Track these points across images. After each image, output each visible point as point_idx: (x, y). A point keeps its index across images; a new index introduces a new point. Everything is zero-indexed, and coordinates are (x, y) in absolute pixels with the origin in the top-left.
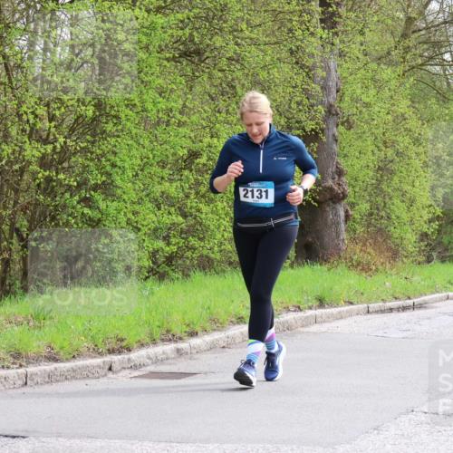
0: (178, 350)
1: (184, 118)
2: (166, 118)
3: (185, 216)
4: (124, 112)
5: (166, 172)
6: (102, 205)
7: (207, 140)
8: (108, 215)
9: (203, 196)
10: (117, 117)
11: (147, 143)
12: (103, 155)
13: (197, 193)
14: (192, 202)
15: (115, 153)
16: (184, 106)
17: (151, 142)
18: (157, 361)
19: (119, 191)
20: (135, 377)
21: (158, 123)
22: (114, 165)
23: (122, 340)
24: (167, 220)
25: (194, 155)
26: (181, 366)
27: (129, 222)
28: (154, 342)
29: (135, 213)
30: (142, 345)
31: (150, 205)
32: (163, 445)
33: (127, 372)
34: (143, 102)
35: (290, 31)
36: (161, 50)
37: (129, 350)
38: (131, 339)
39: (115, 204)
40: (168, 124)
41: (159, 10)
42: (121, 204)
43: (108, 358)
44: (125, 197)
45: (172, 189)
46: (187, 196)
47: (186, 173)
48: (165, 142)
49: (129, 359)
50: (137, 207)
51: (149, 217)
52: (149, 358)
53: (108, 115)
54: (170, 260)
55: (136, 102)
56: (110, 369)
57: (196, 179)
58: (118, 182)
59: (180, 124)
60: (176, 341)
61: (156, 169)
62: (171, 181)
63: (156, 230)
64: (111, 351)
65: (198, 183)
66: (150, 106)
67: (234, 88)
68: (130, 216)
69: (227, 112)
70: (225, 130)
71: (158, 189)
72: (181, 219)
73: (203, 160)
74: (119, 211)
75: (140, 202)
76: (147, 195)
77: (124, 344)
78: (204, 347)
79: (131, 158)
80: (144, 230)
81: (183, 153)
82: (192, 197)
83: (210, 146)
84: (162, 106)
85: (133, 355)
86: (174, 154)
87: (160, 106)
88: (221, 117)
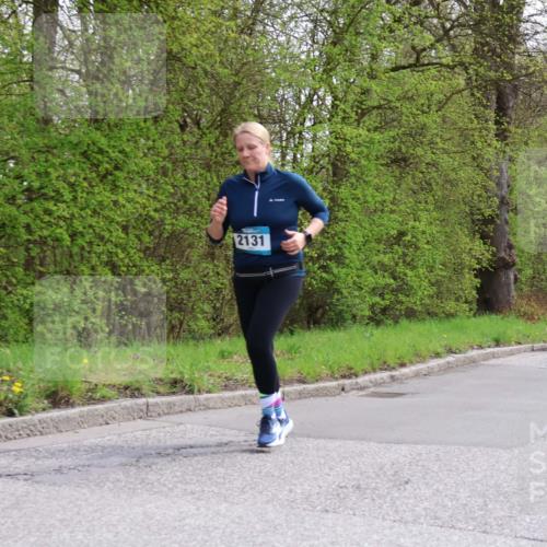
0: (392, 377)
1: (394, 208)
2: (380, 207)
3: (395, 279)
4: (351, 203)
5: (382, 247)
6: (335, 271)
7: (411, 223)
8: (340, 278)
9: (409, 264)
10: (346, 207)
11: (367, 226)
12: (336, 235)
13: (404, 262)
14: (401, 269)
15: (344, 233)
16: (394, 198)
17: (371, 225)
18: (377, 384)
19: (347, 261)
20: (362, 396)
21: (375, 211)
22: (344, 242)
23: (351, 369)
24: (382, 282)
25: (402, 234)
26: (395, 388)
27: (354, 283)
28: (374, 370)
29: (359, 277)
30: (366, 373)
31: (369, 271)
32: (384, 445)
33: (354, 392)
34: (365, 196)
35: (473, 143)
36: (377, 159)
37: (356, 376)
38: (358, 368)
39: (344, 270)
40: (382, 211)
41: (376, 129)
42: (349, 271)
43: (341, 382)
44: (352, 265)
45: (386, 259)
46: (397, 264)
47: (396, 247)
48: (382, 225)
49: (357, 383)
50: (360, 273)
51: (370, 280)
52: (371, 382)
53: (339, 206)
54: (384, 310)
55: (360, 196)
56: (343, 389)
57: (403, 253)
58: (347, 254)
59: (392, 212)
60: (390, 371)
61: (373, 244)
62: (385, 253)
63: (374, 289)
64: (344, 377)
65: (405, 255)
66: (370, 199)
67: (430, 185)
68: (355, 278)
69: (426, 202)
70: (424, 216)
71: (375, 259)
72: (392, 281)
73: (408, 238)
74: (347, 275)
75: (363, 268)
76: (368, 264)
77: (353, 371)
78: (411, 375)
79: (356, 237)
80: (366, 289)
81: (393, 232)
82: (400, 264)
83: (413, 227)
84: (379, 199)
85: (359, 380)
86: (387, 234)
87: (377, 199)
88: (422, 206)
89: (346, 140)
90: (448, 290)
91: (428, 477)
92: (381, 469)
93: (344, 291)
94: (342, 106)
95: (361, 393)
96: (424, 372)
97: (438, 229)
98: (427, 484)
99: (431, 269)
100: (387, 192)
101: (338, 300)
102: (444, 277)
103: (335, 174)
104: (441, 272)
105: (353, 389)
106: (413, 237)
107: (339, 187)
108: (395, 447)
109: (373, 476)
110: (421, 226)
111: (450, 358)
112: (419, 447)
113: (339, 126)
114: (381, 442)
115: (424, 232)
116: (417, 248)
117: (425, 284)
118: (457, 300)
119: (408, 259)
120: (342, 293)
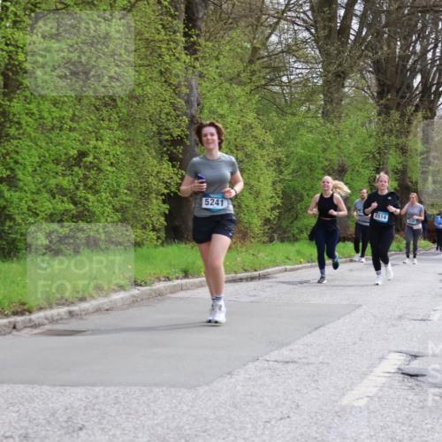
0: (70, 313)
1: (75, 125)
2: (58, 124)
3: (75, 203)
4: (25, 119)
5: (60, 168)
6: (7, 194)
7: (93, 142)
8: (12, 203)
9: (90, 188)
10: (19, 123)
11: (44, 144)
12: (7, 154)
13: (85, 185)
14: (81, 193)
15: (17, 153)
16: (74, 115)
17: (47, 143)
18: (52, 321)
19: (21, 184)
20: (35, 334)
21: (52, 129)
22: (16, 162)
23: (24, 304)
24: (61, 207)
25: (82, 154)
26: (73, 325)
27: (29, 209)
28: (51, 307)
29: (34, 201)
30: (41, 309)
31: (46, 195)
32: (58, 388)
33: (28, 330)
34: (40, 111)
35: (160, 56)
37: (30, 312)
39: (17, 194)
40: (61, 129)
42: (23, 194)
43: (13, 319)
44: (26, 188)
45: (65, 182)
46: (77, 188)
47: (76, 169)
48: (59, 144)
49: (30, 320)
50: (36, 197)
51: (47, 204)
52: (47, 319)
53: (11, 121)
55: (35, 111)
56: (14, 327)
57: (84, 174)
58: (20, 175)
59: (71, 129)
60: (68, 305)
61: (51, 166)
62: (64, 175)
63: (51, 215)
64: (15, 313)
65: (86, 177)
66: (46, 115)
67: (114, 100)
68: (30, 203)
69: (110, 120)
70: (107, 135)
71: (53, 182)
72: (72, 206)
73: (90, 159)
74: (21, 200)
75: (38, 192)
76: (44, 187)
77: (26, 307)
78: (91, 310)
79: (30, 157)
80: (42, 215)
81: (73, 153)
82: (81, 188)
83: (95, 147)
84: (56, 114)
85: (33, 317)
86: (66, 154)
87: (54, 114)
88: (104, 124)
89: (18, 47)
90: (135, 217)
91: (105, 422)
92: (53, 415)
93: (18, 219)
94: (12, 8)
95: (36, 331)
96: (107, 308)
97: (123, 149)
98: (103, 429)
99: (115, 194)
100: (65, 107)
101: (10, 227)
102: (129, 202)
103: (6, 86)
104: (126, 198)
105: (25, 327)
106: (95, 158)
107: (10, 100)
108: (69, 390)
109: (44, 422)
110: (104, 146)
111: (136, 291)
112: (97, 389)
113: (9, 31)
114: (55, 385)
115: (107, 153)
116: (100, 170)
117: (109, 209)
118: (144, 227)
119: (90, 182)
120: (14, 220)
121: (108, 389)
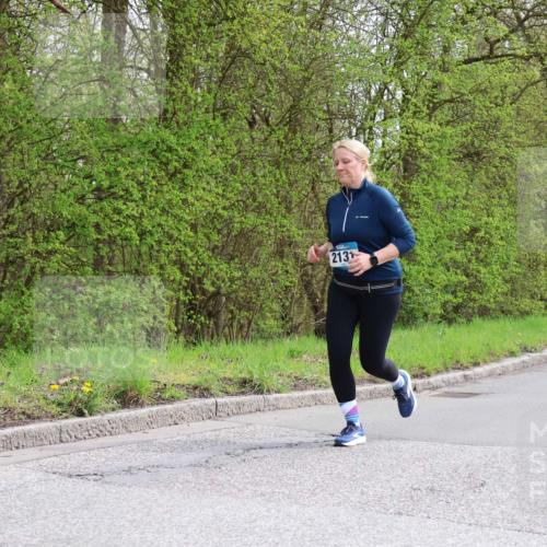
0: (465, 376)
1: (467, 203)
2: (452, 203)
3: (467, 276)
4: (423, 199)
5: (454, 243)
7: (485, 219)
8: (411, 275)
9: (482, 261)
10: (417, 203)
11: (439, 222)
13: (477, 258)
14: (473, 266)
16: (467, 193)
17: (442, 221)
18: (449, 384)
19: (419, 258)
20: (434, 396)
21: (447, 207)
23: (423, 368)
24: (454, 279)
25: (475, 230)
26: (468, 388)
27: (426, 280)
28: (447, 370)
29: (431, 274)
30: (438, 372)
31: (441, 268)
32: (458, 446)
33: (426, 392)
34: (436, 192)
36: (449, 153)
37: (429, 376)
38: (430, 367)
39: (416, 267)
40: (454, 207)
41: (448, 123)
42: (420, 268)
43: (414, 381)
44: (423, 262)
45: (458, 256)
46: (470, 261)
47: (468, 243)
48: (453, 221)
49: (429, 383)
50: (432, 270)
51: (441, 277)
52: (443, 381)
53: (410, 201)
54: (457, 308)
55: (432, 191)
57: (476, 249)
58: (418, 251)
59: (465, 207)
60: (464, 370)
61: (446, 241)
62: (457, 250)
63: (446, 286)
64: (416, 376)
65: (478, 251)
66: (441, 195)
67: (504, 179)
68: (427, 276)
69: (500, 197)
70: (497, 211)
71: (447, 256)
72: (464, 278)
73: (482, 234)
74: (419, 272)
75: (434, 265)
76: (440, 260)
77: (425, 371)
78: (484, 374)
79: (427, 233)
80: (438, 286)
81: (466, 229)
82: (474, 261)
83: (486, 223)
84: (451, 194)
85: (432, 380)
86: (459, 230)
87: (449, 194)
88: (495, 201)
89: (417, 134)
90: (523, 288)
91: (504, 479)
92: (456, 470)
93: (416, 289)
94: (414, 100)
95: (435, 393)
96: (498, 372)
97: (512, 224)
98: (503, 487)
99: (505, 266)
100: (459, 186)
101: (409, 298)
102: (519, 273)
103: (405, 170)
104: (514, 269)
105: (425, 389)
106: (486, 233)
107: (410, 183)
108: (469, 448)
109: (447, 478)
110: (495, 222)
111: (525, 357)
112: (495, 448)
113: (410, 120)
114: (455, 444)
115: (497, 228)
116: (490, 244)
117: (499, 280)
118: (532, 297)
119: (482, 256)
120: (413, 291)
121: (505, 449)
